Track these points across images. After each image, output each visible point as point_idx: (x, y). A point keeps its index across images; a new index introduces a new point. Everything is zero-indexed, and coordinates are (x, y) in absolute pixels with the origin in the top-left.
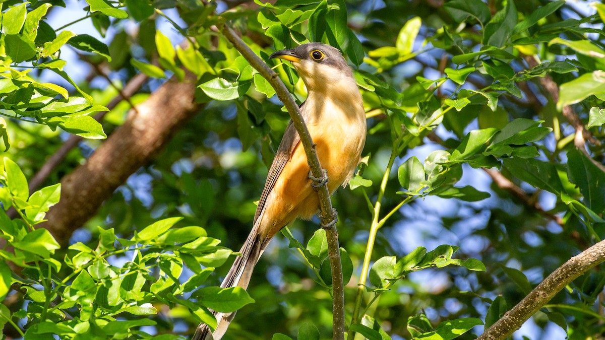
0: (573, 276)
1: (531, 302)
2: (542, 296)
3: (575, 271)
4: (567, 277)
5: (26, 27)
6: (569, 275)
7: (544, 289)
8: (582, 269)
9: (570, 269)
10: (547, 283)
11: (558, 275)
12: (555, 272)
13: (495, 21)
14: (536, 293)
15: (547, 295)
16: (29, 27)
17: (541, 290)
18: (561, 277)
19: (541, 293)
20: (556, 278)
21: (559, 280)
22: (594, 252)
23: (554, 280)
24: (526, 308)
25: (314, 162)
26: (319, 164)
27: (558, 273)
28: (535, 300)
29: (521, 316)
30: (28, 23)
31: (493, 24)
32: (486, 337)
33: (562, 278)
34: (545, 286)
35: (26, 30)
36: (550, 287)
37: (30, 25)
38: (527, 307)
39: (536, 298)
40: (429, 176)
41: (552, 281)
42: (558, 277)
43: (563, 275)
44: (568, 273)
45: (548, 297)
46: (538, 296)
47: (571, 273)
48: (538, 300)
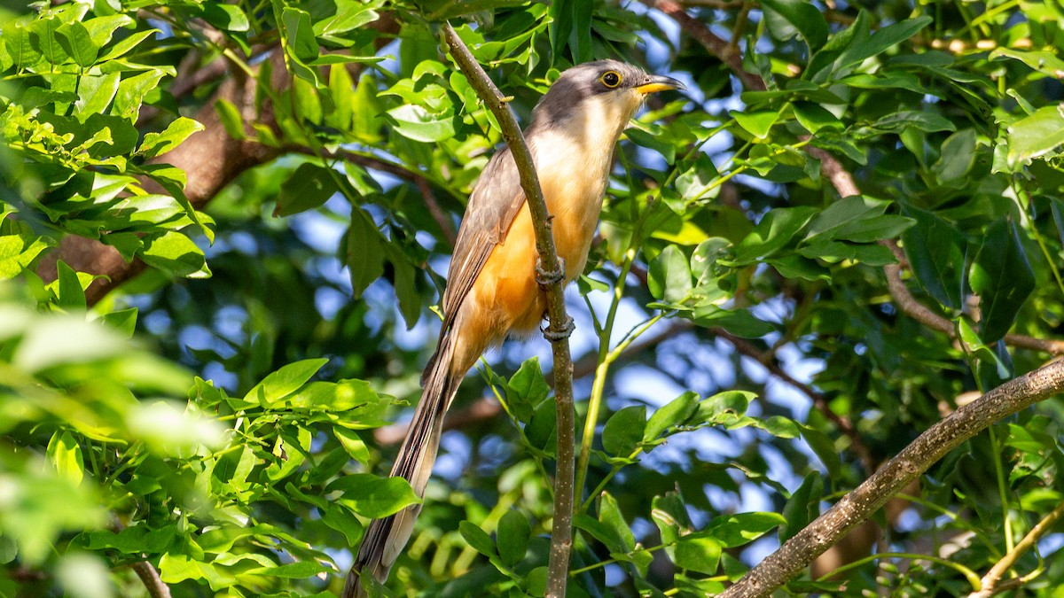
0: (960, 436)
1: (889, 480)
2: (909, 469)
3: (964, 428)
4: (951, 438)
5: (118, 103)
6: (953, 436)
7: (911, 458)
8: (975, 426)
9: (957, 425)
10: (917, 448)
11: (935, 436)
12: (930, 431)
13: (831, 48)
14: (897, 464)
15: (916, 467)
16: (123, 103)
17: (906, 459)
18: (940, 439)
19: (906, 464)
20: (932, 440)
21: (937, 444)
22: (998, 398)
23: (929, 443)
24: (878, 489)
25: (547, 245)
26: (553, 249)
27: (936, 432)
28: (895, 475)
29: (870, 501)
30: (122, 97)
31: (826, 53)
32: (809, 537)
33: (943, 441)
34: (913, 452)
35: (117, 107)
36: (922, 455)
37: (125, 99)
38: (881, 487)
39: (897, 473)
40: (700, 280)
41: (926, 444)
42: (936, 438)
43: (944, 435)
44: (952, 431)
45: (917, 470)
46: (900, 468)
47: (957, 431)
48: (900, 476)
